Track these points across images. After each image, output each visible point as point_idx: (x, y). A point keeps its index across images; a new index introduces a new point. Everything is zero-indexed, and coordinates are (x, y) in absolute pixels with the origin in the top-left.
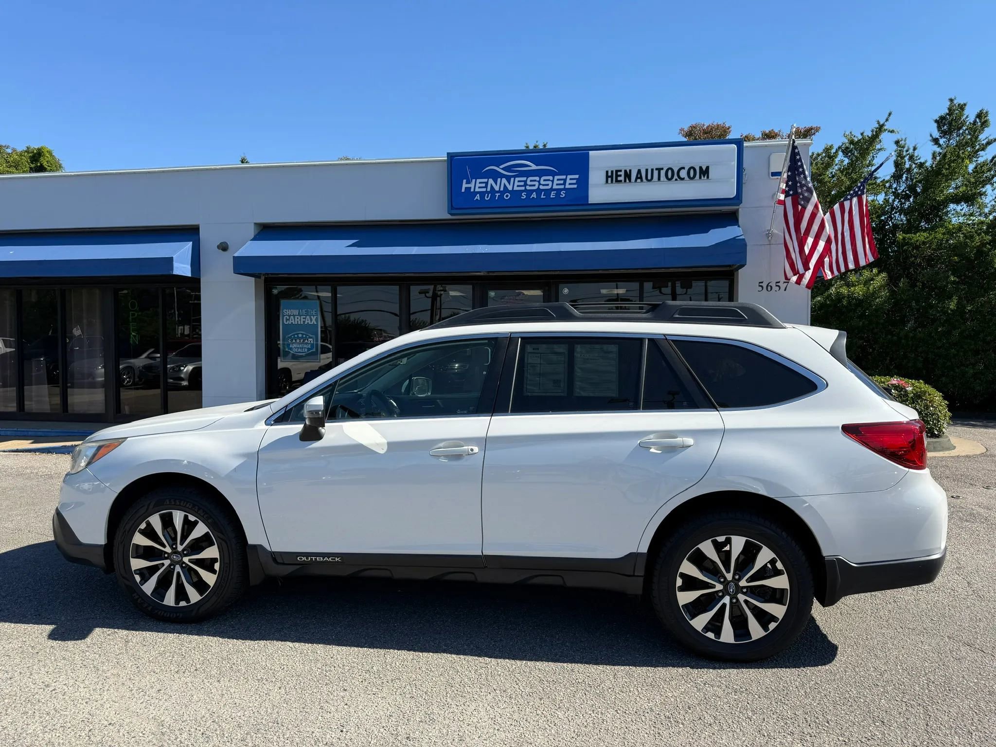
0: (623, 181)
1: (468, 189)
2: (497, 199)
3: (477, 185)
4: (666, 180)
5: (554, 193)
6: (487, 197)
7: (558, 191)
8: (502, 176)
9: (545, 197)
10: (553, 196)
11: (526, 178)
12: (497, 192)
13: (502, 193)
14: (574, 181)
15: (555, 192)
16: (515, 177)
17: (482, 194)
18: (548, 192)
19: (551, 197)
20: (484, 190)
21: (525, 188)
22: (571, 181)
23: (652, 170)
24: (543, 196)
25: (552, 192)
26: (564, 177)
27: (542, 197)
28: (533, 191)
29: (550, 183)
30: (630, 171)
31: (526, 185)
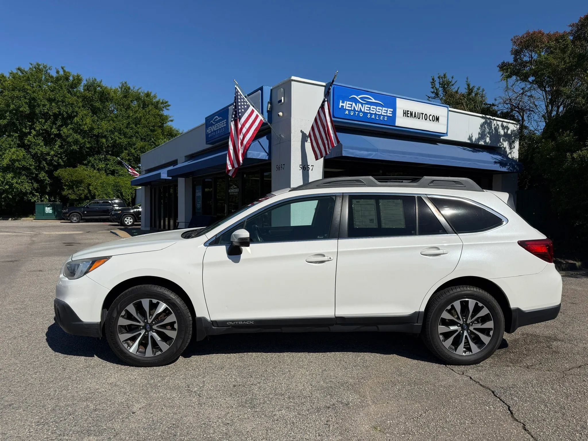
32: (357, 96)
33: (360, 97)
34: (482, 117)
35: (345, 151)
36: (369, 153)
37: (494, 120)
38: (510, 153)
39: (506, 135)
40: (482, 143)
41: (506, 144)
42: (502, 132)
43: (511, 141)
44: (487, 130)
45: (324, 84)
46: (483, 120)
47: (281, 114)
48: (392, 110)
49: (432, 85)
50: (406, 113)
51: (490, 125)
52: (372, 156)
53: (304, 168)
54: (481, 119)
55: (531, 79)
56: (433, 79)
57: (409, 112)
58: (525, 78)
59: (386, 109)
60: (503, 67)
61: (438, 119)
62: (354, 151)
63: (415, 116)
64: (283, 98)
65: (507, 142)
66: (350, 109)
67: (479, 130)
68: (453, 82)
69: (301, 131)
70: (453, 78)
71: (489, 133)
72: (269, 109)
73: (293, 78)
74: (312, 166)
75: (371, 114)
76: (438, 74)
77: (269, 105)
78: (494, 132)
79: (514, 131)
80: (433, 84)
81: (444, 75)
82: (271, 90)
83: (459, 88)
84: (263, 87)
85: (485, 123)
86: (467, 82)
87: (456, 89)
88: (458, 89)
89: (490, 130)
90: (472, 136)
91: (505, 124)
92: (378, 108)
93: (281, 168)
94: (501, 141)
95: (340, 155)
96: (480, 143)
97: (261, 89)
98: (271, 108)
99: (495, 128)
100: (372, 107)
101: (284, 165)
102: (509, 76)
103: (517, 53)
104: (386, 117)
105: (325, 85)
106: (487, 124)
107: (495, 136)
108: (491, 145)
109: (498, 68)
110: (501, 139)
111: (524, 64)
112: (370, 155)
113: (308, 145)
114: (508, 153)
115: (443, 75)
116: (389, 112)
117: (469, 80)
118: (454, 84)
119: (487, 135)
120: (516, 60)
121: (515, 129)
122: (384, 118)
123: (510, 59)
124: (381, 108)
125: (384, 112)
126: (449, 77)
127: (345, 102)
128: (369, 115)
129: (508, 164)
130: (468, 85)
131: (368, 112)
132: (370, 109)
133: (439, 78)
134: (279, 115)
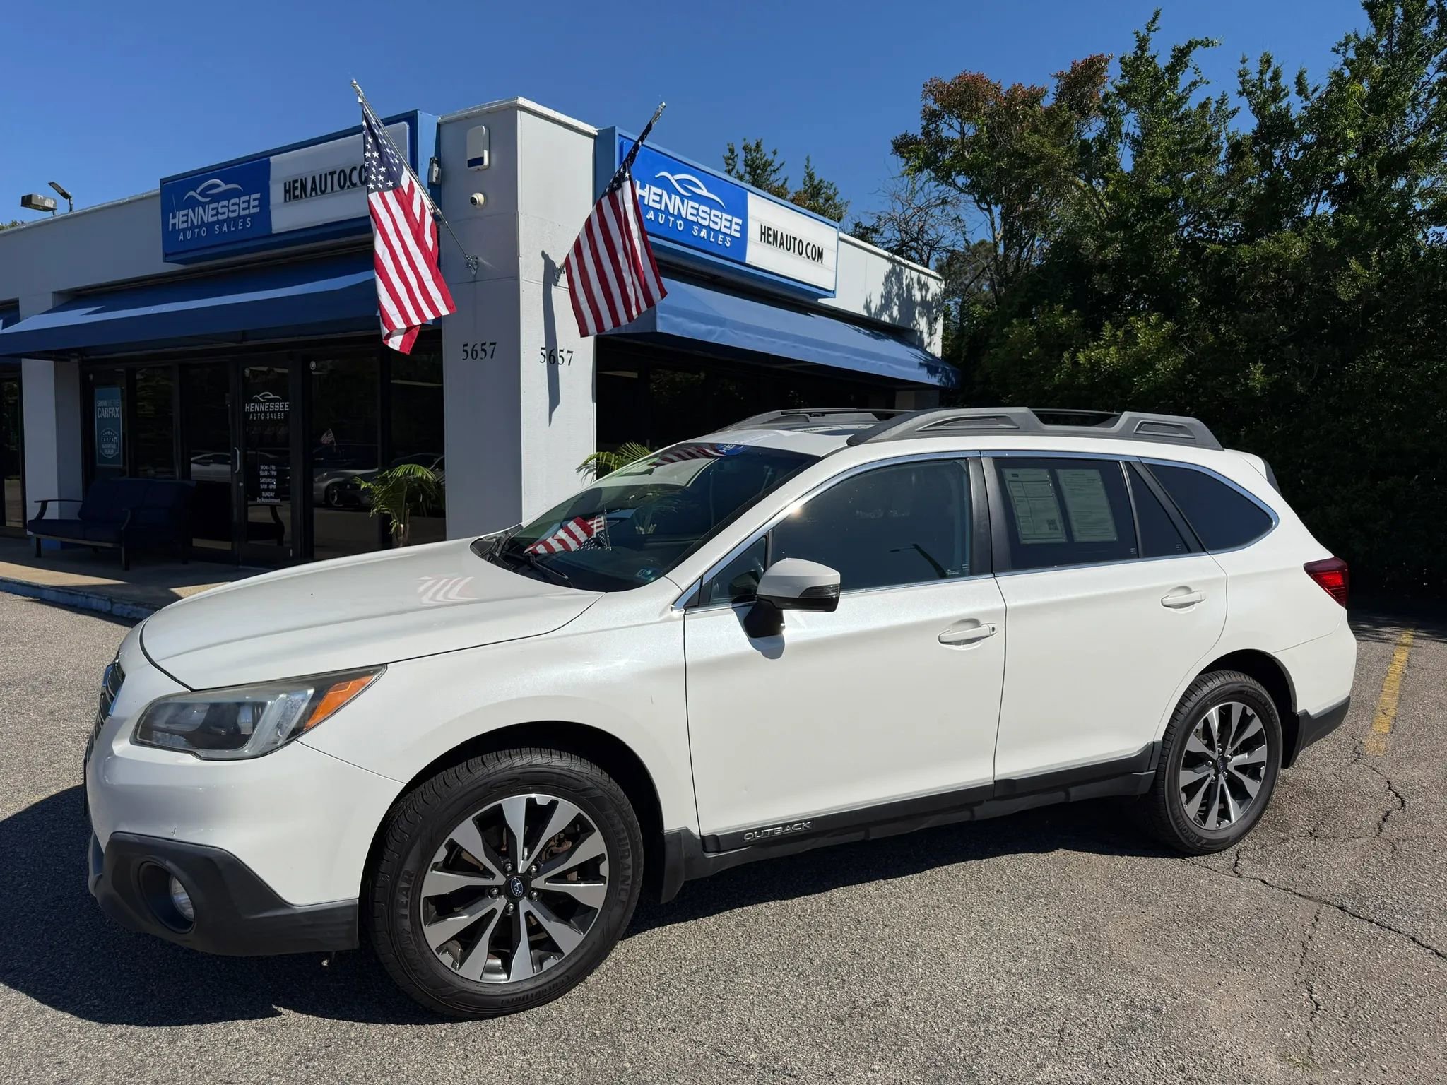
32: (672, 175)
33: (678, 177)
34: (889, 259)
35: (661, 318)
36: (710, 327)
37: (907, 266)
38: (929, 344)
39: (924, 303)
40: (885, 318)
41: (922, 324)
42: (917, 296)
43: (932, 316)
44: (895, 289)
45: (592, 130)
46: (889, 266)
47: (479, 197)
48: (740, 222)
49: (728, 164)
50: (767, 235)
51: (899, 276)
52: (716, 336)
53: (552, 358)
54: (886, 261)
55: (961, 180)
56: (732, 151)
57: (771, 232)
58: (944, 176)
59: (729, 217)
60: (903, 146)
61: (820, 255)
62: (679, 320)
63: (782, 244)
64: (486, 154)
65: (925, 318)
66: (657, 206)
67: (881, 289)
68: (776, 165)
69: (544, 255)
70: (775, 153)
71: (898, 296)
72: (434, 180)
73: (522, 101)
74: (569, 352)
75: (702, 227)
76: (745, 140)
77: (436, 169)
78: (905, 295)
79: (936, 295)
80: (730, 162)
81: (758, 145)
82: (439, 125)
83: (786, 180)
84: (416, 111)
85: (892, 272)
86: (808, 168)
87: (780, 183)
88: (784, 183)
89: (899, 289)
90: (871, 301)
91: (923, 277)
92: (714, 212)
93: (481, 354)
94: (917, 315)
95: (649, 330)
96: (883, 319)
97: (411, 118)
98: (442, 175)
99: (908, 286)
100: (702, 208)
101: (491, 344)
102: (920, 169)
103: (932, 116)
104: (728, 239)
105: (596, 134)
106: (894, 275)
107: (908, 305)
108: (900, 325)
109: (891, 147)
110: (917, 312)
111: (942, 145)
112: (710, 333)
113: (561, 295)
114: (925, 344)
115: (753, 146)
116: (734, 227)
117: (811, 165)
118: (778, 169)
119: (895, 300)
120: (926, 133)
121: (938, 291)
122: (724, 240)
123: (916, 130)
124: (719, 213)
125: (724, 222)
126: (767, 151)
127: (648, 186)
128: (696, 228)
129: (940, 370)
130: (811, 176)
131: (694, 219)
132: (698, 215)
133: (744, 148)
134: (473, 201)
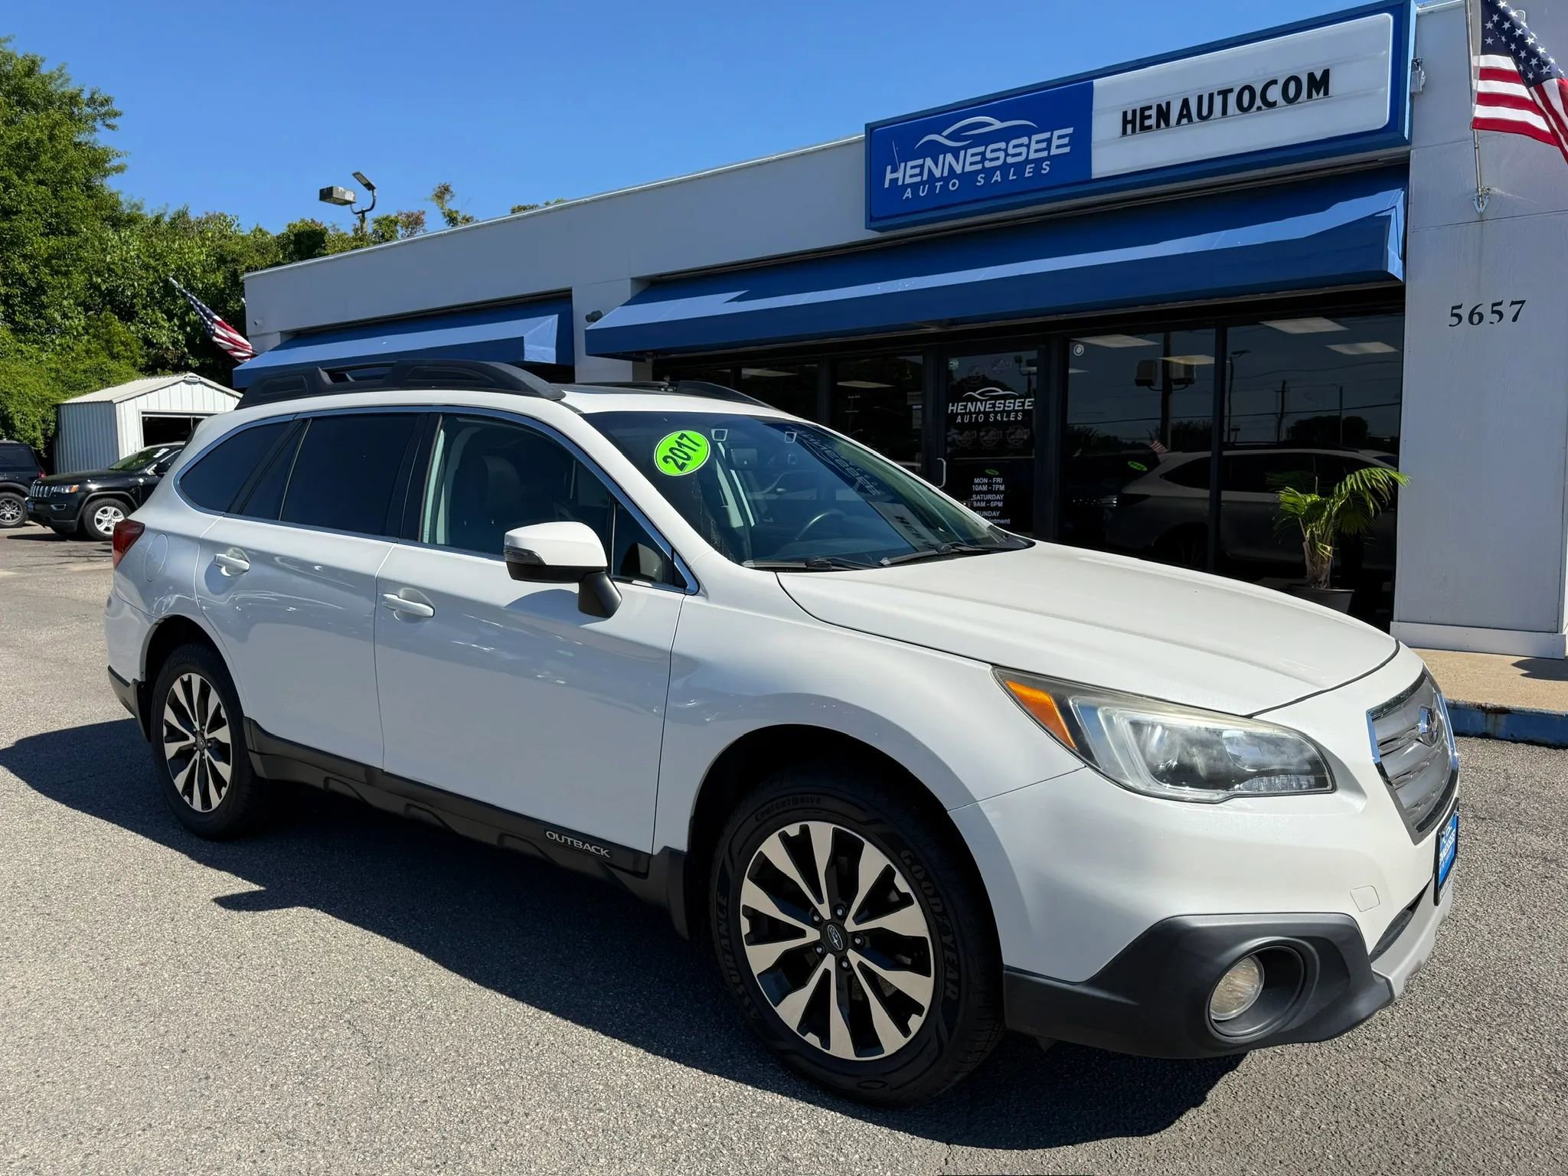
0: (1154, 126)
1: (894, 181)
2: (937, 192)
3: (906, 173)
4: (1238, 112)
5: (1030, 168)
6: (923, 192)
7: (1038, 162)
8: (946, 150)
9: (1015, 177)
10: (1029, 173)
11: (984, 147)
12: (939, 180)
13: (945, 180)
14: (1066, 141)
15: (1033, 165)
16: (965, 148)
17: (915, 187)
18: (1020, 167)
19: (1027, 175)
20: (918, 179)
21: (983, 166)
22: (1059, 141)
23: (1211, 96)
24: (1013, 176)
25: (1028, 166)
26: (1047, 135)
27: (1011, 178)
28: (994, 169)
29: (1024, 150)
30: (1168, 104)
31: (984, 159)
